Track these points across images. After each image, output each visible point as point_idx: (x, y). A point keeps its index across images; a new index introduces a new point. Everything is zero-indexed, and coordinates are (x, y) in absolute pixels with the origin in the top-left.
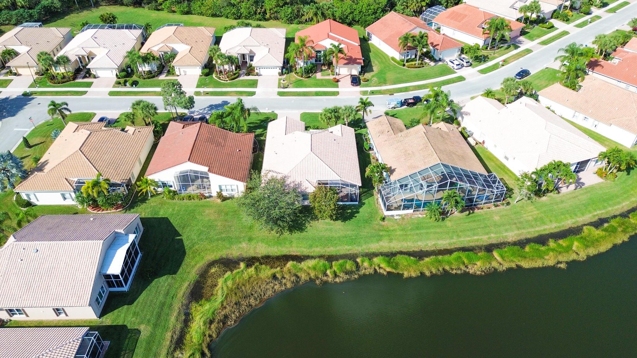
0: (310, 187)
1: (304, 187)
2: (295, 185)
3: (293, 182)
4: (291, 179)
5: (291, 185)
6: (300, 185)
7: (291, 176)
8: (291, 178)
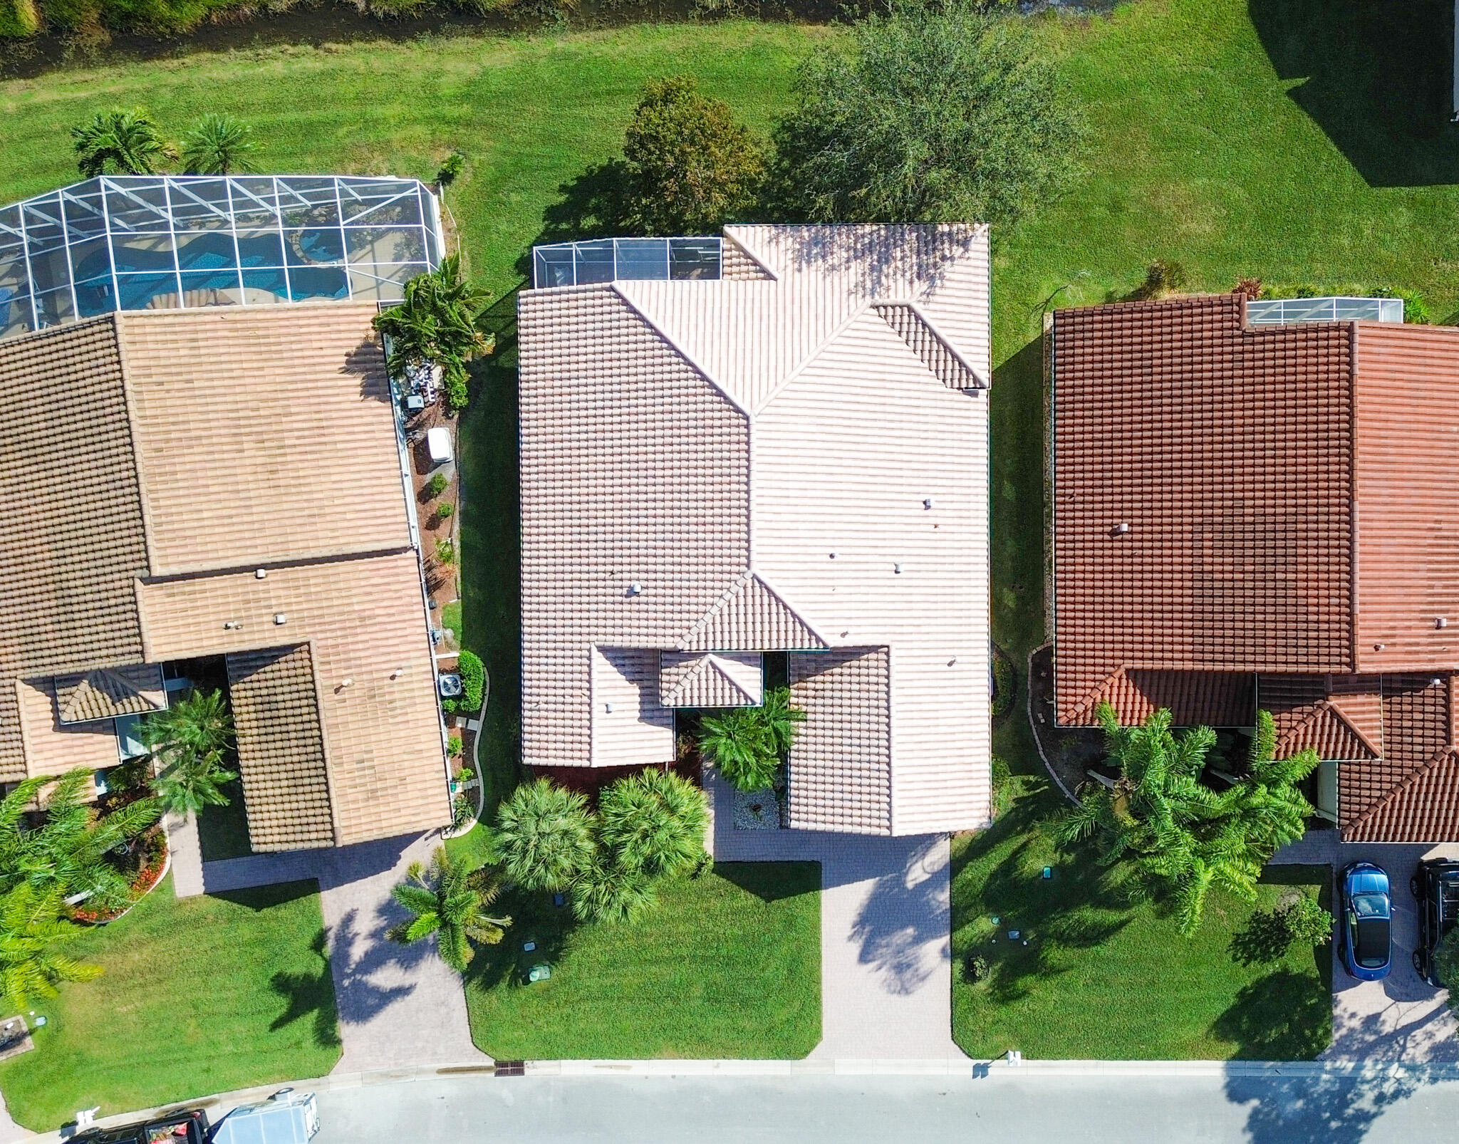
0: (758, 246)
1: (782, 247)
2: (824, 257)
3: (833, 268)
4: (845, 280)
5: (845, 255)
6: (803, 257)
7: (845, 295)
8: (845, 288)
